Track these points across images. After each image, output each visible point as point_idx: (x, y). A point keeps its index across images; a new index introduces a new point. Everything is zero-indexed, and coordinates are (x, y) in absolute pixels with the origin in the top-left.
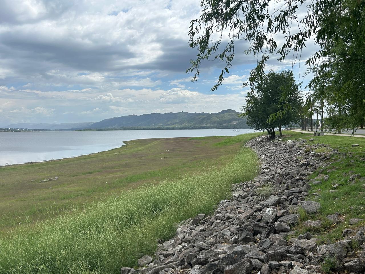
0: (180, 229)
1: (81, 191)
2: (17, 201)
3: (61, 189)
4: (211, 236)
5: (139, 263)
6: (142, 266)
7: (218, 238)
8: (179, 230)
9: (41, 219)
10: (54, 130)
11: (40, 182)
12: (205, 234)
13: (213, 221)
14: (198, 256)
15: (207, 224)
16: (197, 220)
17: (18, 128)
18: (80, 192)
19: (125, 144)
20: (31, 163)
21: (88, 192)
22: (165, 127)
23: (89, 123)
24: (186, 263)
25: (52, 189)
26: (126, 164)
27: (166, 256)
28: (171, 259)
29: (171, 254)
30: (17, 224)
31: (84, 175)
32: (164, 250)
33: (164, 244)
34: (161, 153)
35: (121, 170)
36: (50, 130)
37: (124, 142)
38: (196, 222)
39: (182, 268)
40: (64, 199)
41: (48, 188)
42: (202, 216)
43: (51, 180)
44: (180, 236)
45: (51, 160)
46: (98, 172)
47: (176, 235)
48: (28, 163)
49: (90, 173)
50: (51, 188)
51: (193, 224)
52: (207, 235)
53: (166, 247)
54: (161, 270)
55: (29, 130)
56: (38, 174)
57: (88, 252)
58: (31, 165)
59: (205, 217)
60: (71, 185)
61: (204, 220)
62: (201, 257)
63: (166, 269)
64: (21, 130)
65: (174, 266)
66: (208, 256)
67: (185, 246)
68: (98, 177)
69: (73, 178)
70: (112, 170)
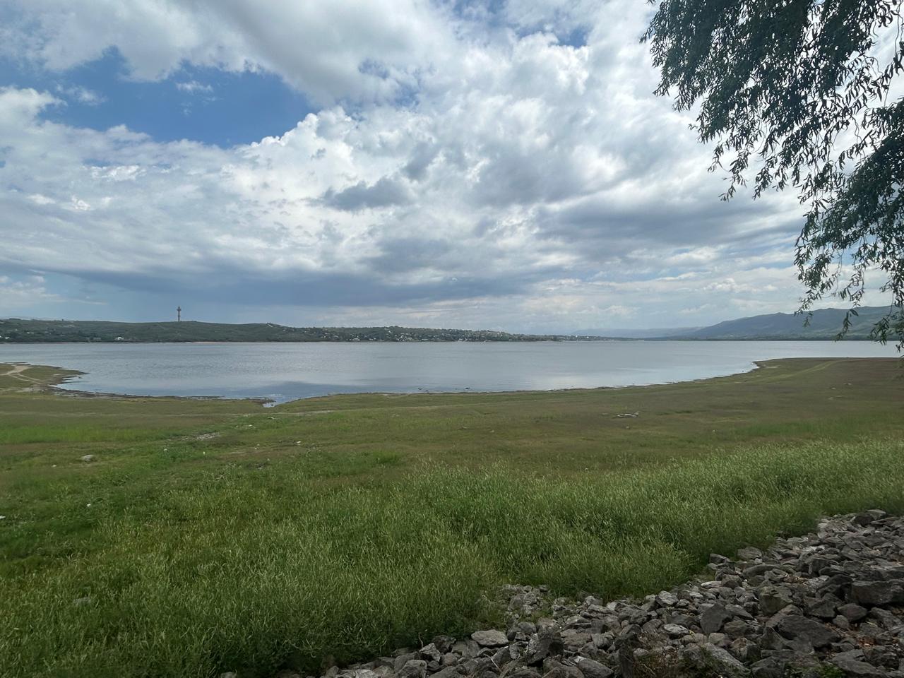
0: (825, 524)
1: (671, 437)
2: (584, 439)
3: (641, 431)
4: (879, 547)
5: (739, 554)
6: (743, 560)
7: (889, 552)
8: (822, 526)
9: (612, 469)
10: (637, 339)
11: (614, 418)
12: (867, 540)
13: (898, 526)
14: (832, 566)
15: (884, 528)
16: (866, 519)
17: (588, 335)
18: (670, 440)
19: (758, 367)
20: (603, 388)
21: (681, 441)
22: (852, 334)
23: (692, 329)
24: (810, 571)
25: (629, 429)
26: (754, 403)
27: (786, 556)
28: (793, 561)
29: (794, 556)
30: (583, 469)
31: (679, 415)
32: (786, 548)
33: (789, 540)
34: (831, 388)
35: (742, 413)
36: (632, 339)
37: (756, 363)
38: (863, 522)
39: (802, 576)
40: (645, 446)
41: (624, 428)
42: (877, 514)
43: (628, 416)
44: (821, 536)
45: (631, 386)
46: (701, 411)
47: (816, 531)
48: (599, 388)
49: (688, 412)
50: (628, 427)
51: (856, 522)
52: (870, 544)
53: (790, 544)
54: (769, 570)
55: (603, 339)
56: (612, 405)
57: (666, 521)
58: (602, 391)
59: (883, 516)
60: (656, 428)
61: (881, 522)
62: (838, 569)
63: (775, 570)
64: (591, 339)
65: (791, 569)
66: (850, 569)
67: (821, 549)
68: (701, 420)
69: (661, 417)
70: (728, 411)
